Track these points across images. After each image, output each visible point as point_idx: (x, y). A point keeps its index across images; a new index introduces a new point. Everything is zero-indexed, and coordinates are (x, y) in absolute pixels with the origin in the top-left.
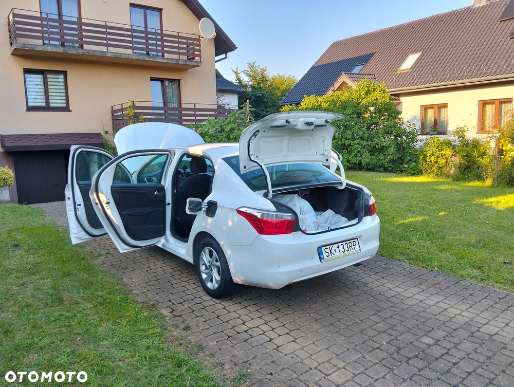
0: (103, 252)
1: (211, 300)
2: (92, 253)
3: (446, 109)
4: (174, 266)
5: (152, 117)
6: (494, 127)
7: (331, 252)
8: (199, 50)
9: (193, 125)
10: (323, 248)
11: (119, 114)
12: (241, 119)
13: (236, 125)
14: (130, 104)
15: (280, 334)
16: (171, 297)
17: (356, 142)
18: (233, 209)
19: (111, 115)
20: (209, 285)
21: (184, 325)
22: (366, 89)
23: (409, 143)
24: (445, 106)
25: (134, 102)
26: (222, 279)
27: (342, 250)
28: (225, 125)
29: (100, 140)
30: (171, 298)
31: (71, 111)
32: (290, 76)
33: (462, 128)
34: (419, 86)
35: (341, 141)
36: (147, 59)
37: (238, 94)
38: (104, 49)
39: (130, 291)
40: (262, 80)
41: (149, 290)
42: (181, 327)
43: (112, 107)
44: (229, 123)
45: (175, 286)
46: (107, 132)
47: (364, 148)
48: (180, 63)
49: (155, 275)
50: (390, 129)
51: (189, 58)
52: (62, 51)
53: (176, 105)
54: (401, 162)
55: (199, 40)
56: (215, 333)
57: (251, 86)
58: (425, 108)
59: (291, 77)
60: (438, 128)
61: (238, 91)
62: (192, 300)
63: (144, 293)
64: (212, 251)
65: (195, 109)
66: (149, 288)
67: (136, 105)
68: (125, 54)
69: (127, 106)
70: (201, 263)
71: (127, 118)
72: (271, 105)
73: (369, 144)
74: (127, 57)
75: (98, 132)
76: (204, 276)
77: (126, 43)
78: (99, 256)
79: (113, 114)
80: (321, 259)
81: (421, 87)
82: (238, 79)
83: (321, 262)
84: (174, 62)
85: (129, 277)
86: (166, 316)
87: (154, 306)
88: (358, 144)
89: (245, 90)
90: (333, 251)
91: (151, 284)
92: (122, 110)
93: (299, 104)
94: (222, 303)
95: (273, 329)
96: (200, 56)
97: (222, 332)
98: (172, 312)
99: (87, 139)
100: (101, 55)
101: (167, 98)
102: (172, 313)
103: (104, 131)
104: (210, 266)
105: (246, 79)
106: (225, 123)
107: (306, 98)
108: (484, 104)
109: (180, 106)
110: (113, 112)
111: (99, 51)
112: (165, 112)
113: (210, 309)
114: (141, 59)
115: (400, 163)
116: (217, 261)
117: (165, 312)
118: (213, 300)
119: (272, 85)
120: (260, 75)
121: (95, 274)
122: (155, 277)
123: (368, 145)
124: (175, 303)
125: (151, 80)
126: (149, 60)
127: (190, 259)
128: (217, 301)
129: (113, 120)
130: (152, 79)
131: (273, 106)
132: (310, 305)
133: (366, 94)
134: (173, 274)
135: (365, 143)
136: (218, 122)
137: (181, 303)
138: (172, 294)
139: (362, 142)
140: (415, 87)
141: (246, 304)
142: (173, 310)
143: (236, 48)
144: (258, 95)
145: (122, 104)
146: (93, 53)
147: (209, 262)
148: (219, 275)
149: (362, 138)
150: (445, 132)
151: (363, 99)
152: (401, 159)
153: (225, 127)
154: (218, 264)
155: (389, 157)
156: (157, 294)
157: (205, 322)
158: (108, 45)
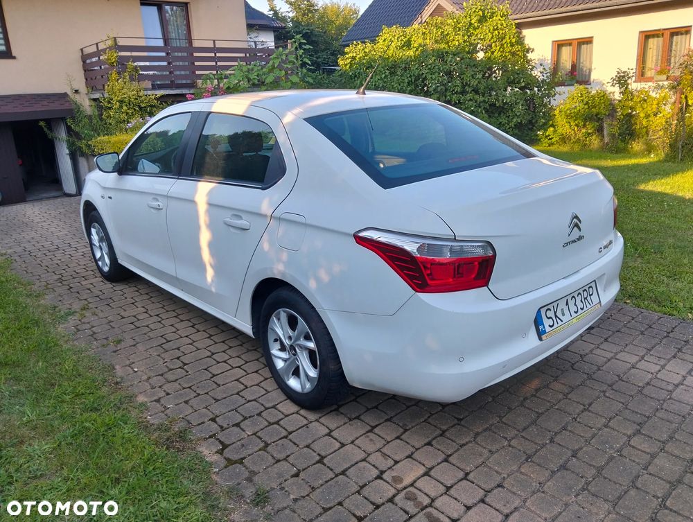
0: (77, 306)
1: (297, 413)
2: (55, 307)
3: (589, 45)
4: (212, 331)
5: (148, 64)
6: (661, 72)
7: (556, 316)
9: (214, 75)
10: (543, 311)
11: (94, 60)
12: (290, 62)
13: (283, 72)
14: (110, 43)
15: (469, 503)
16: (217, 409)
17: (469, 96)
18: (346, 234)
19: (82, 63)
20: (293, 383)
21: (253, 490)
22: (481, 13)
23: (542, 98)
24: (588, 41)
25: (115, 38)
26: (320, 375)
27: (573, 308)
28: (264, 74)
29: (67, 104)
30: (217, 413)
31: (14, 58)
32: (347, 4)
33: (624, 72)
34: (552, 11)
35: (446, 97)
37: (274, 31)
39: (131, 398)
40: (308, 10)
41: (168, 394)
42: (249, 492)
43: (82, 50)
44: (272, 69)
45: (219, 380)
46: (77, 91)
47: (480, 107)
49: (178, 354)
50: (516, 76)
53: (184, 44)
54: (530, 127)
56: (326, 510)
57: (292, 18)
58: (559, 45)
59: (349, 6)
60: (578, 76)
61: (274, 27)
62: (259, 414)
63: (158, 401)
64: (296, 318)
65: (215, 50)
66: (167, 387)
67: (119, 44)
69: (105, 47)
70: (271, 338)
71: (107, 66)
72: (323, 47)
73: (487, 100)
75: (63, 92)
76: (280, 364)
78: (68, 315)
79: (84, 62)
80: (540, 335)
81: (555, 12)
82: (272, 8)
83: (541, 339)
85: (128, 362)
86: (211, 464)
87: (182, 435)
88: (470, 100)
89: (284, 25)
90: (559, 314)
91: (170, 376)
92: (98, 53)
93: (375, 40)
94: (322, 420)
95: (448, 488)
97: (340, 504)
98: (223, 450)
99: (45, 103)
101: (168, 32)
102: (220, 452)
103: (72, 89)
104: (292, 348)
105: (284, 8)
106: (264, 70)
107: (386, 29)
108: (647, 36)
109: (191, 43)
110: (85, 58)
112: (168, 54)
113: (301, 438)
115: (529, 129)
116: (307, 338)
117: (208, 452)
118: (303, 412)
119: (322, 17)
121: (58, 360)
122: (178, 358)
123: (484, 101)
124: (225, 426)
125: (142, 4)
127: (246, 327)
128: (312, 416)
129: (85, 71)
130: (144, 3)
131: (326, 49)
132: (500, 417)
133: (480, 21)
134: (212, 349)
135: (482, 99)
136: (252, 70)
137: (237, 425)
138: (217, 400)
139: (477, 97)
140: (547, 12)
141: (370, 419)
142: (225, 446)
145: (97, 44)
147: (290, 338)
148: (315, 366)
149: (476, 91)
150: (588, 81)
151: (475, 29)
152: (530, 122)
153: (264, 77)
154: (312, 345)
155: (515, 120)
156: (186, 402)
157: (297, 475)
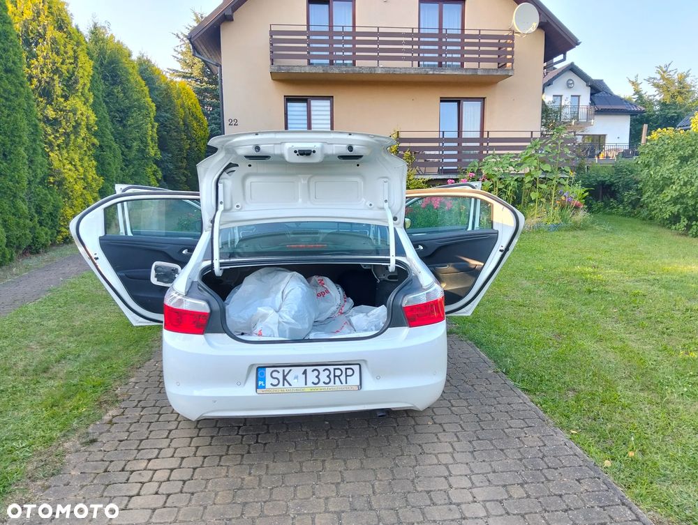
7: (284, 379)
8: (512, 53)
10: (270, 370)
25: (398, 132)
27: (312, 379)
36: (431, 72)
37: (631, 115)
38: (373, 63)
40: (679, 92)
48: (479, 73)
51: (500, 65)
52: (321, 71)
55: (512, 38)
57: (660, 102)
61: (631, 111)
67: (402, 137)
68: (400, 68)
74: (403, 71)
77: (406, 52)
80: (258, 387)
82: (637, 92)
83: (257, 392)
84: (471, 73)
89: (647, 109)
90: (289, 377)
96: (512, 61)
100: (369, 72)
105: (649, 91)
111: (367, 68)
114: (423, 72)
120: (676, 84)
125: (441, 101)
126: (433, 74)
130: (443, 100)
143: (577, 44)
144: (670, 115)
146: (359, 71)
158: (378, 59)
